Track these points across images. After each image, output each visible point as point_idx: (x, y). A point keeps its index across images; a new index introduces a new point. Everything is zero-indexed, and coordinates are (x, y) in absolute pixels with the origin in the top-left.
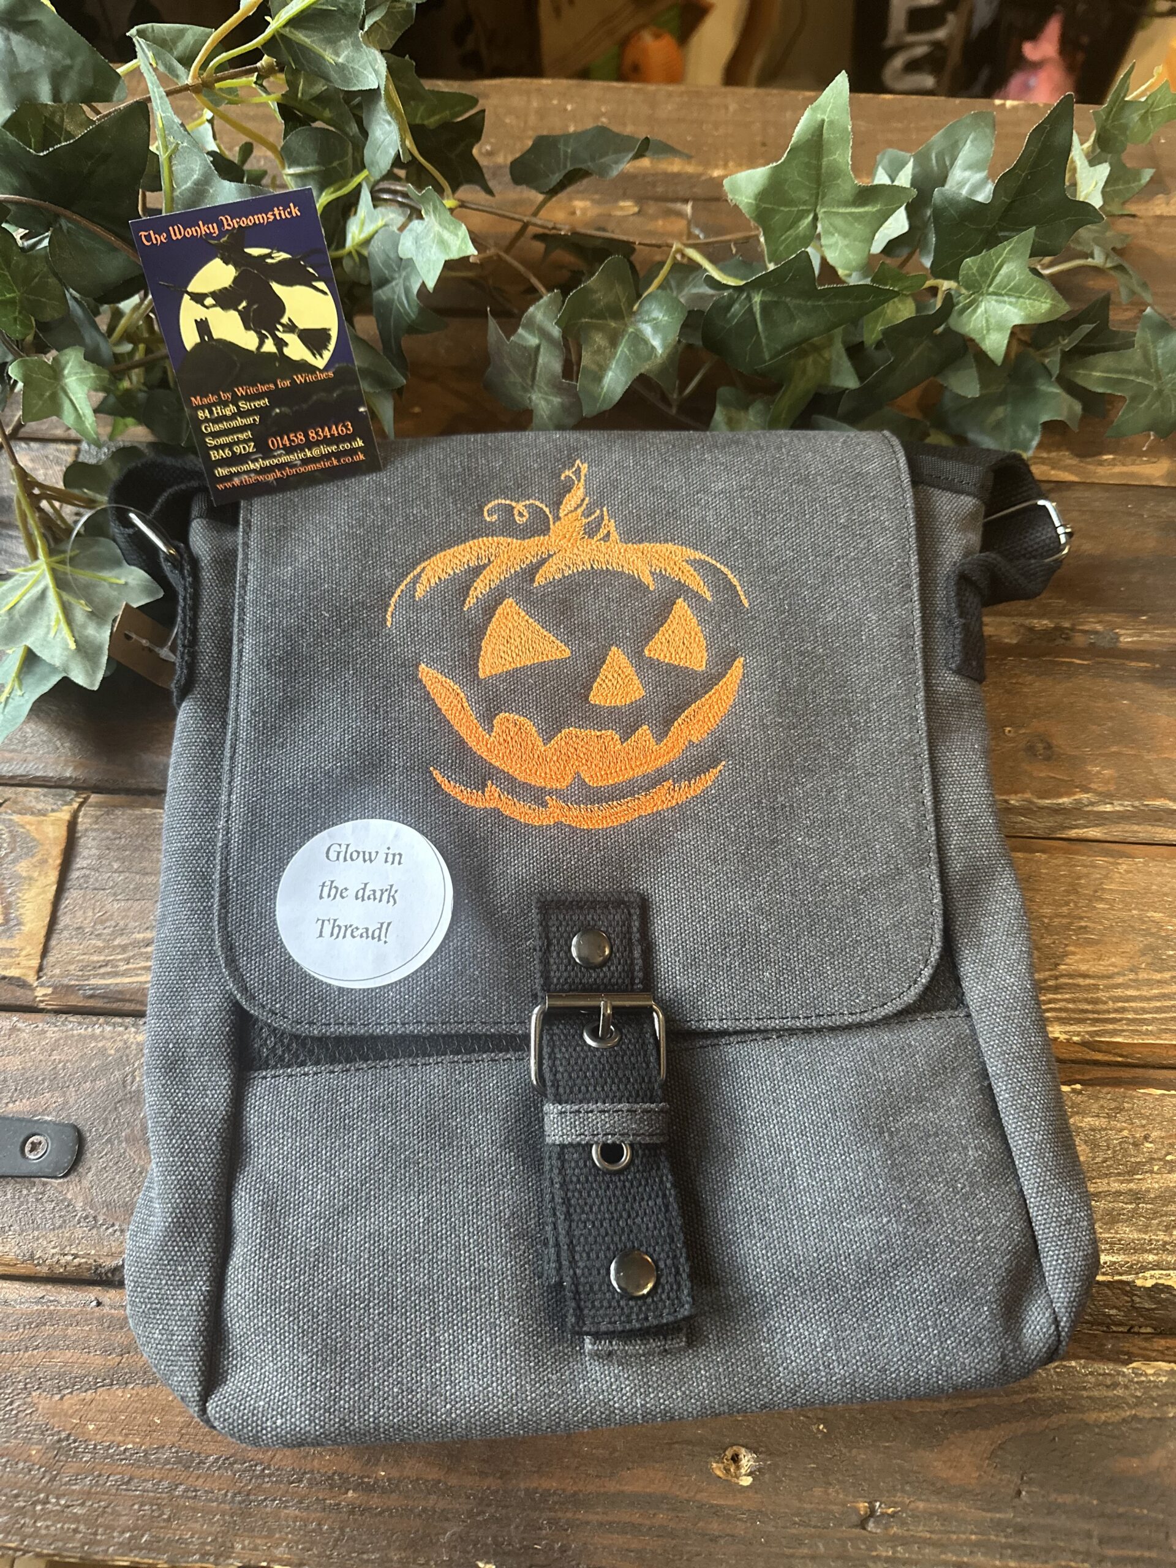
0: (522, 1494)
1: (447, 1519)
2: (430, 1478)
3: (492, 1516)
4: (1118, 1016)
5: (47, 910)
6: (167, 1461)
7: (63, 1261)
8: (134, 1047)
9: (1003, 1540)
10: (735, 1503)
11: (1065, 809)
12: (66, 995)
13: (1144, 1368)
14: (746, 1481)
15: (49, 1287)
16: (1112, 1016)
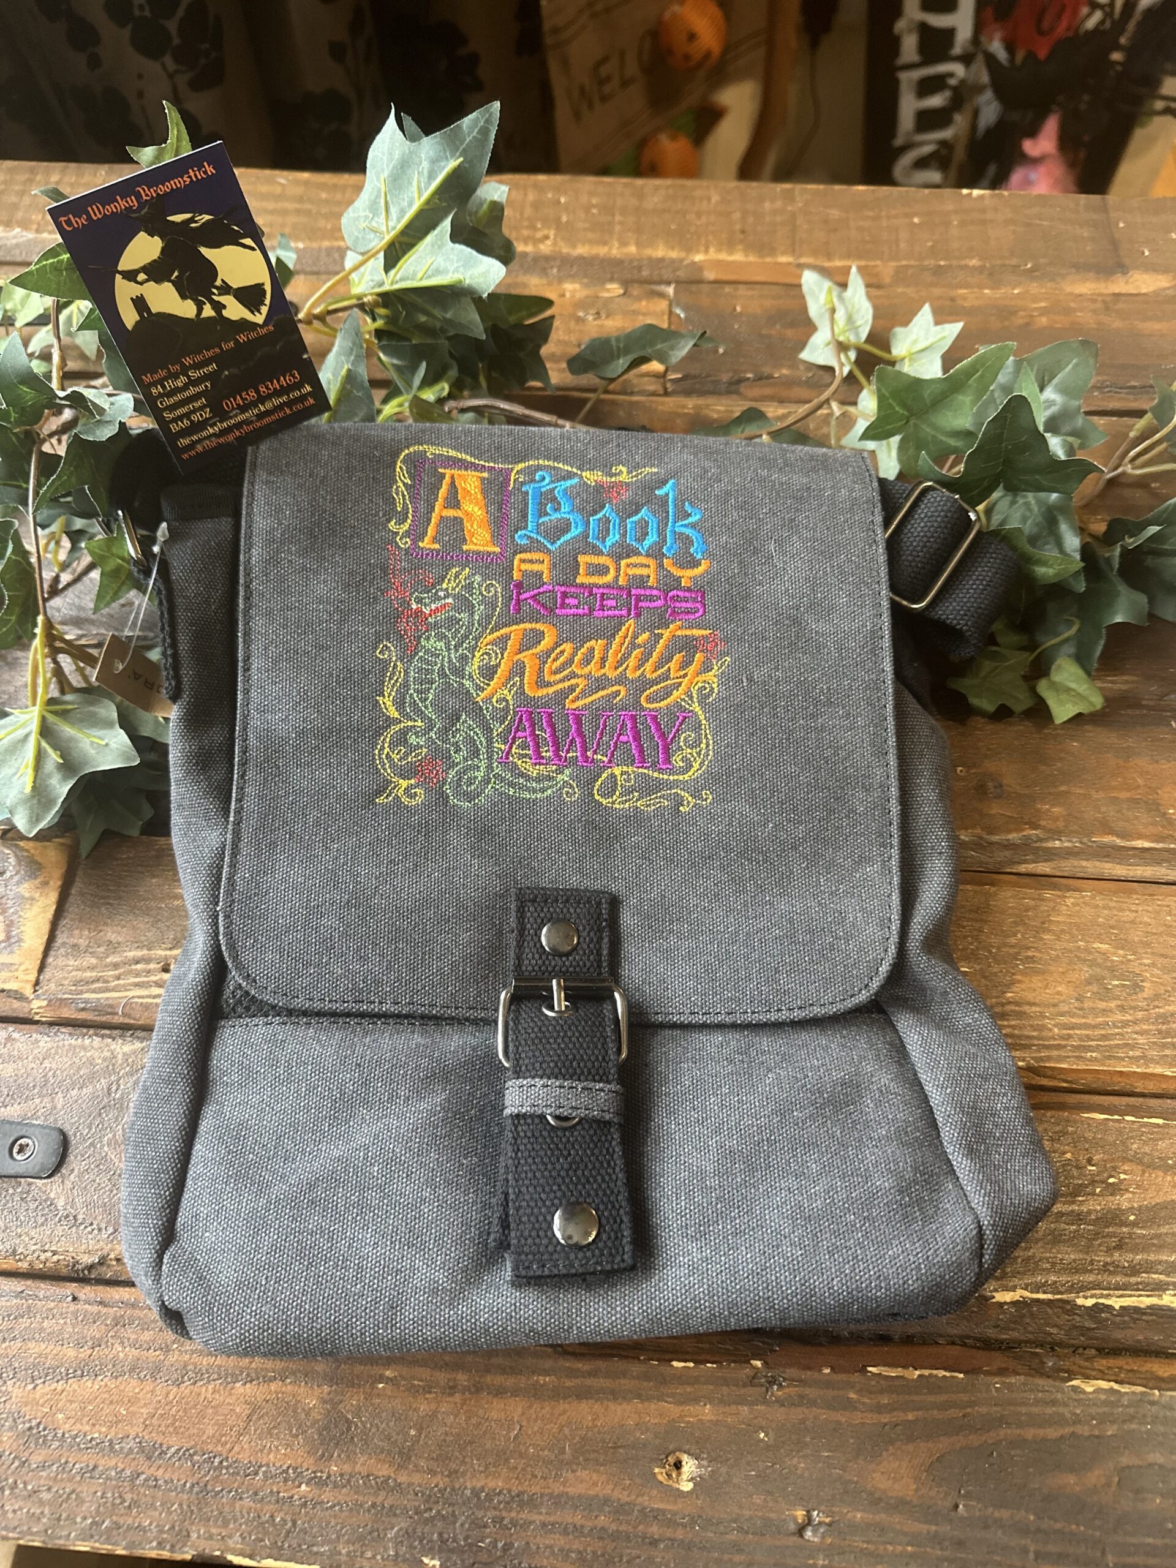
0: (468, 1492)
1: (395, 1515)
2: (381, 1474)
3: (439, 1512)
4: (1063, 1043)
5: (46, 928)
6: (131, 1450)
7: (42, 1258)
8: (120, 1056)
9: (939, 1553)
10: (675, 1508)
11: (1014, 844)
12: (59, 1007)
13: (1083, 1386)
14: (687, 1487)
15: (29, 1282)
16: (1056, 1042)
